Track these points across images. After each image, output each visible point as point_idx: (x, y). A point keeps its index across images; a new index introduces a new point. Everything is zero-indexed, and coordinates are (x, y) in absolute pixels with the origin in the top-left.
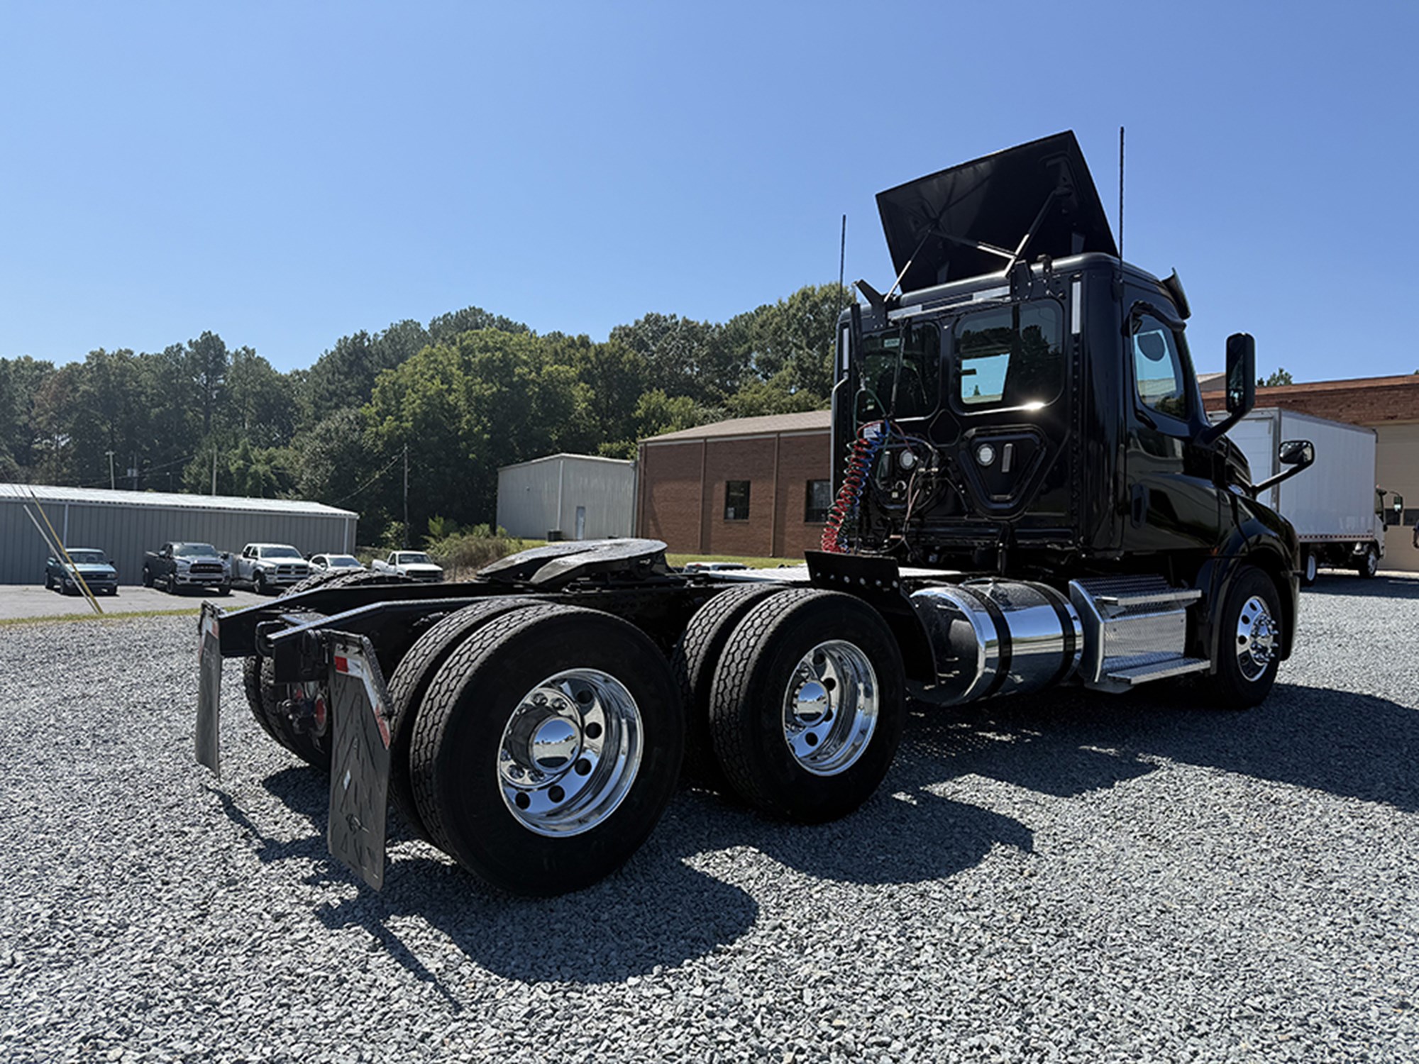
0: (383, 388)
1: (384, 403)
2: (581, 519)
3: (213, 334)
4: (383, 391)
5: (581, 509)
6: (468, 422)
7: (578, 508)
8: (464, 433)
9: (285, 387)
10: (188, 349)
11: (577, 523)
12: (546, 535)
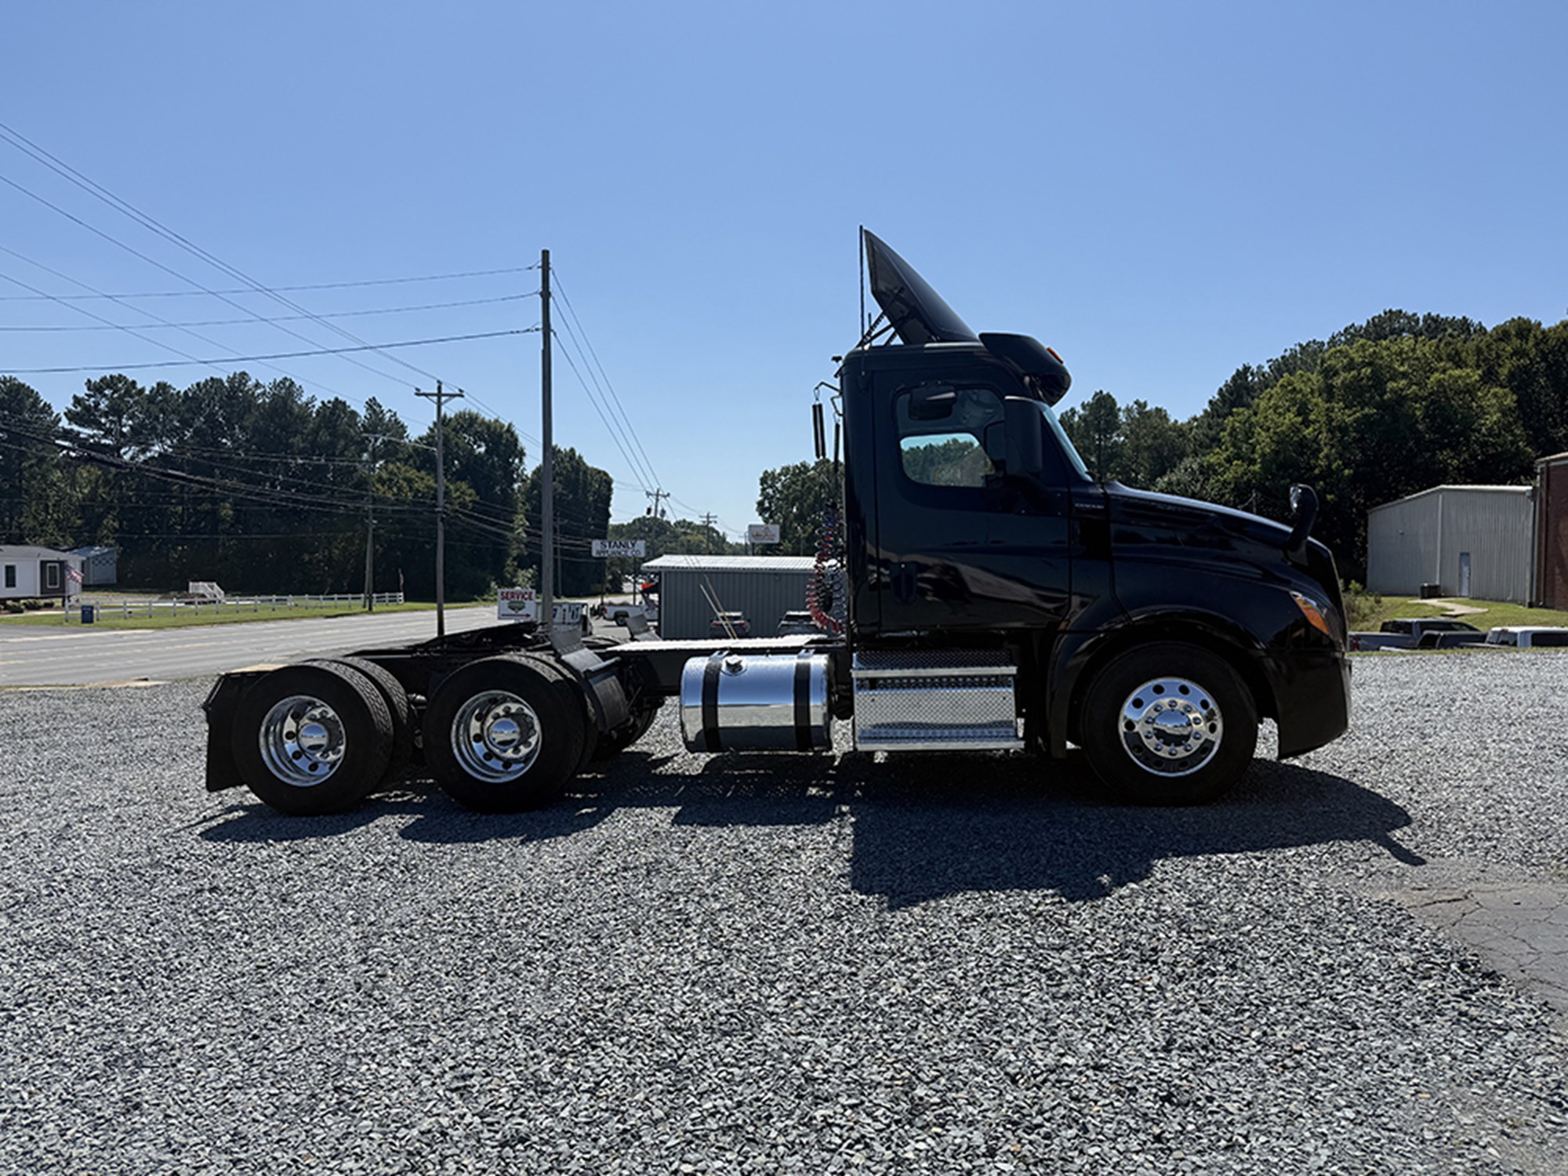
0: (1233, 429)
1: (1234, 445)
2: (1466, 569)
3: (1105, 392)
4: (1233, 433)
5: (1465, 555)
6: (1327, 457)
7: (1462, 554)
8: (1321, 472)
9: (1180, 436)
10: (1081, 412)
11: (1460, 575)
12: (1419, 591)
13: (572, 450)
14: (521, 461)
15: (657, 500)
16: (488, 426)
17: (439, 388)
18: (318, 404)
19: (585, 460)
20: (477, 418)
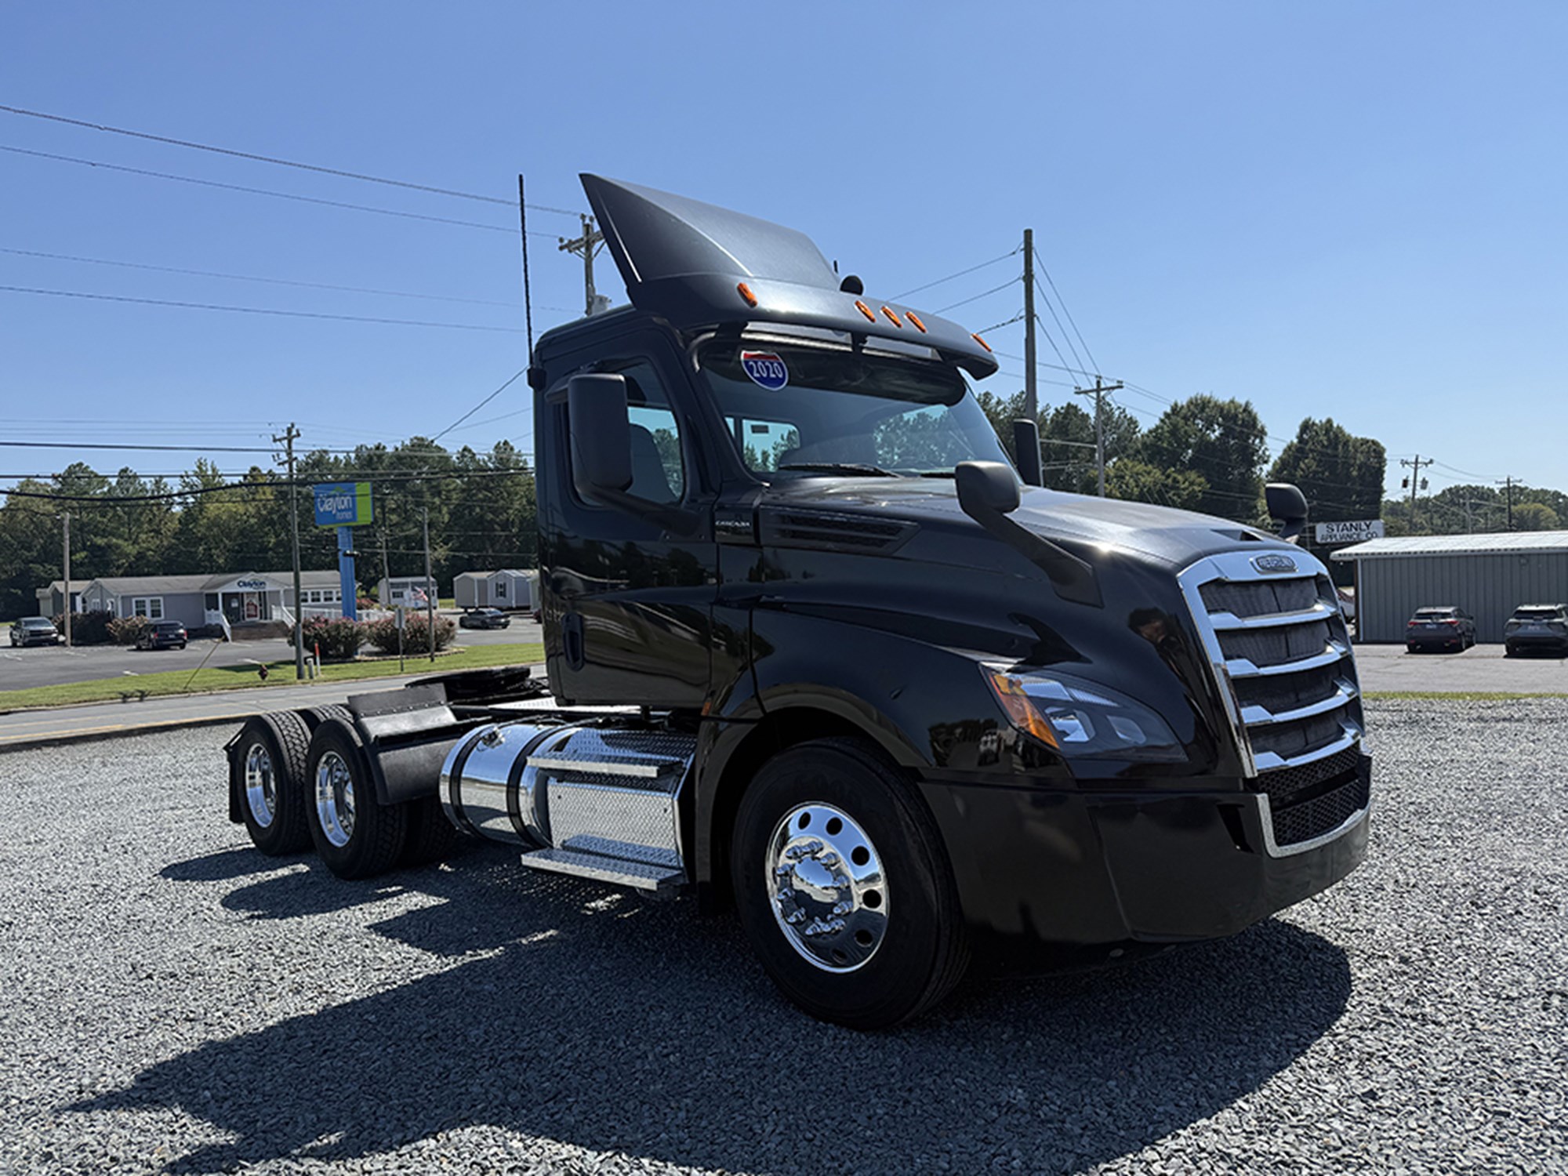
13: (1329, 421)
14: (1262, 440)
15: (1416, 469)
16: (1220, 409)
17: (1098, 383)
18: (1052, 412)
19: (1347, 430)
20: (1209, 402)
